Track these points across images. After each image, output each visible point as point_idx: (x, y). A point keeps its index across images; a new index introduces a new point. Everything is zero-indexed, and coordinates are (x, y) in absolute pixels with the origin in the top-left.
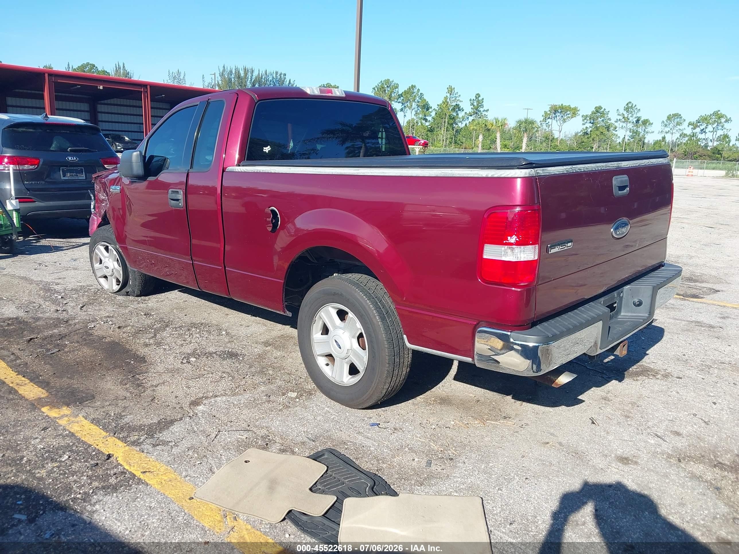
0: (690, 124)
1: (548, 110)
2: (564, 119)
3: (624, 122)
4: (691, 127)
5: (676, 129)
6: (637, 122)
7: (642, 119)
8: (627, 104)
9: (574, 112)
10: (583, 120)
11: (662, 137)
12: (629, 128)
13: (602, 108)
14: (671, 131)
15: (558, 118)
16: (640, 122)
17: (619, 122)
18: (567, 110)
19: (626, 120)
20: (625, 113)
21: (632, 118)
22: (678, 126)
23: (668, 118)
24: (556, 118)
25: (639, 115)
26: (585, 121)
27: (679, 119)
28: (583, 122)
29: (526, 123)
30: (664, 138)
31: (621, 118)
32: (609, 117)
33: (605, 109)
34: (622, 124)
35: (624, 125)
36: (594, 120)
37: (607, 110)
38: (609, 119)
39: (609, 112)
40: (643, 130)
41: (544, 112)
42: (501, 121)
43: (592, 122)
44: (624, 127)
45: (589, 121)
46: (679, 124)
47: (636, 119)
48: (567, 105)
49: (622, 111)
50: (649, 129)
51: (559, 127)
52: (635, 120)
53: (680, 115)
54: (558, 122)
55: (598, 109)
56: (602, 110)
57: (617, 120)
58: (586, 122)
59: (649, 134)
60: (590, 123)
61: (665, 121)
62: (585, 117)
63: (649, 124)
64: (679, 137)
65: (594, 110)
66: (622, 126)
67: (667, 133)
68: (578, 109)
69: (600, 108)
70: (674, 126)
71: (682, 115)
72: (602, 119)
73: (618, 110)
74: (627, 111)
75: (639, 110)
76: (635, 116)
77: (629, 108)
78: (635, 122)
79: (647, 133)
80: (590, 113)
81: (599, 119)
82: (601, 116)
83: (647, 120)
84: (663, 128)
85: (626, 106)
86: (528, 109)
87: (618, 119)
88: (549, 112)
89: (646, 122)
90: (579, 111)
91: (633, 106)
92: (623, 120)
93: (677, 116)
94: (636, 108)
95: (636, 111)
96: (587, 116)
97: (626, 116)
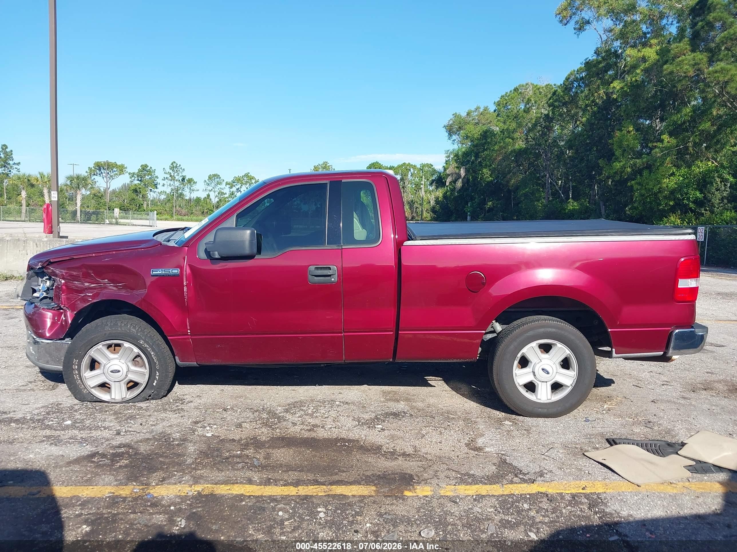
0: (227, 184)
1: (92, 167)
2: (111, 176)
3: (171, 180)
4: (228, 186)
5: (218, 188)
6: (182, 181)
7: (187, 178)
8: (172, 164)
9: (121, 169)
10: (131, 178)
11: (207, 195)
12: (176, 186)
13: (148, 166)
14: (214, 190)
15: (104, 175)
16: (185, 180)
17: (166, 180)
18: (114, 167)
19: (173, 178)
20: (171, 171)
21: (178, 177)
22: (219, 185)
23: (209, 177)
24: (101, 175)
25: (184, 174)
26: (133, 178)
27: (218, 179)
28: (131, 180)
29: (78, 179)
30: (209, 196)
31: (168, 176)
32: (156, 175)
33: (151, 168)
34: (169, 182)
35: (172, 183)
36: (141, 178)
37: (153, 169)
38: (157, 177)
39: (155, 170)
40: (189, 188)
41: (88, 169)
42: (46, 176)
43: (140, 179)
44: (171, 184)
45: (136, 179)
46: (219, 183)
47: (182, 178)
48: (113, 162)
49: (168, 170)
50: (195, 187)
51: (106, 184)
52: (180, 179)
53: (219, 176)
54: (105, 178)
55: (144, 168)
56: (149, 168)
57: (164, 178)
58: (134, 180)
59: (195, 192)
60: (138, 180)
61: (207, 180)
62: (132, 175)
63: (194, 183)
64: (218, 195)
65: (141, 168)
66: (170, 184)
67: (210, 191)
68: (125, 167)
69: (146, 166)
70: (216, 185)
71: (220, 176)
72: (150, 176)
73: (164, 169)
74: (173, 170)
75: (184, 169)
76: (180, 175)
77: (174, 167)
78: (181, 180)
79: (193, 190)
80: (137, 171)
81: (147, 177)
82: (149, 174)
83: (191, 179)
84: (206, 186)
85: (171, 166)
86: (73, 165)
87: (166, 177)
88: (93, 169)
89: (190, 181)
90: (126, 168)
91: (178, 166)
92: (170, 178)
93: (216, 176)
94: (180, 167)
95: (181, 171)
96: (134, 173)
97: (172, 174)
